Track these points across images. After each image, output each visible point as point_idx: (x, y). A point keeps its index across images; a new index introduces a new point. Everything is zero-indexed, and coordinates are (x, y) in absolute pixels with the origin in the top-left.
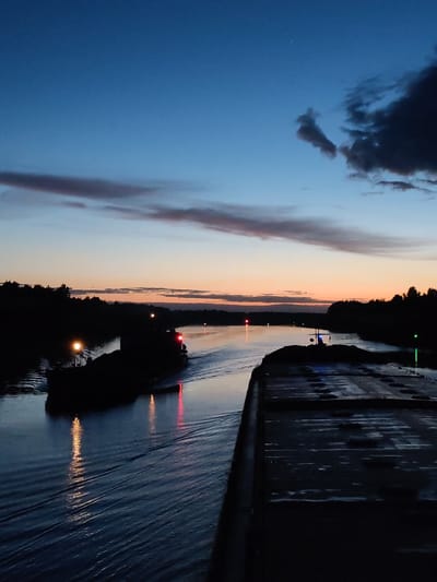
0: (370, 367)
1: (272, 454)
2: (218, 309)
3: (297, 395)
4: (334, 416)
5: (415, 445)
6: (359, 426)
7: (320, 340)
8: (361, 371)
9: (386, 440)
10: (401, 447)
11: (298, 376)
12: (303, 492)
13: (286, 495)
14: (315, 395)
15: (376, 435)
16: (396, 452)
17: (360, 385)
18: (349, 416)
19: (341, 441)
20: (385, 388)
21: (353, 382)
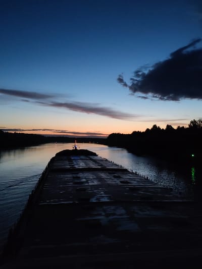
0: (91, 157)
1: (46, 187)
2: (51, 136)
3: (63, 167)
4: (73, 174)
5: (96, 183)
6: (80, 177)
7: (76, 148)
8: (88, 158)
9: (87, 182)
10: (90, 184)
11: (66, 160)
12: (52, 201)
13: (46, 202)
14: (69, 167)
15: (84, 180)
16: (89, 186)
17: (85, 163)
18: (77, 174)
19: (72, 182)
20: (93, 164)
21: (83, 162)
